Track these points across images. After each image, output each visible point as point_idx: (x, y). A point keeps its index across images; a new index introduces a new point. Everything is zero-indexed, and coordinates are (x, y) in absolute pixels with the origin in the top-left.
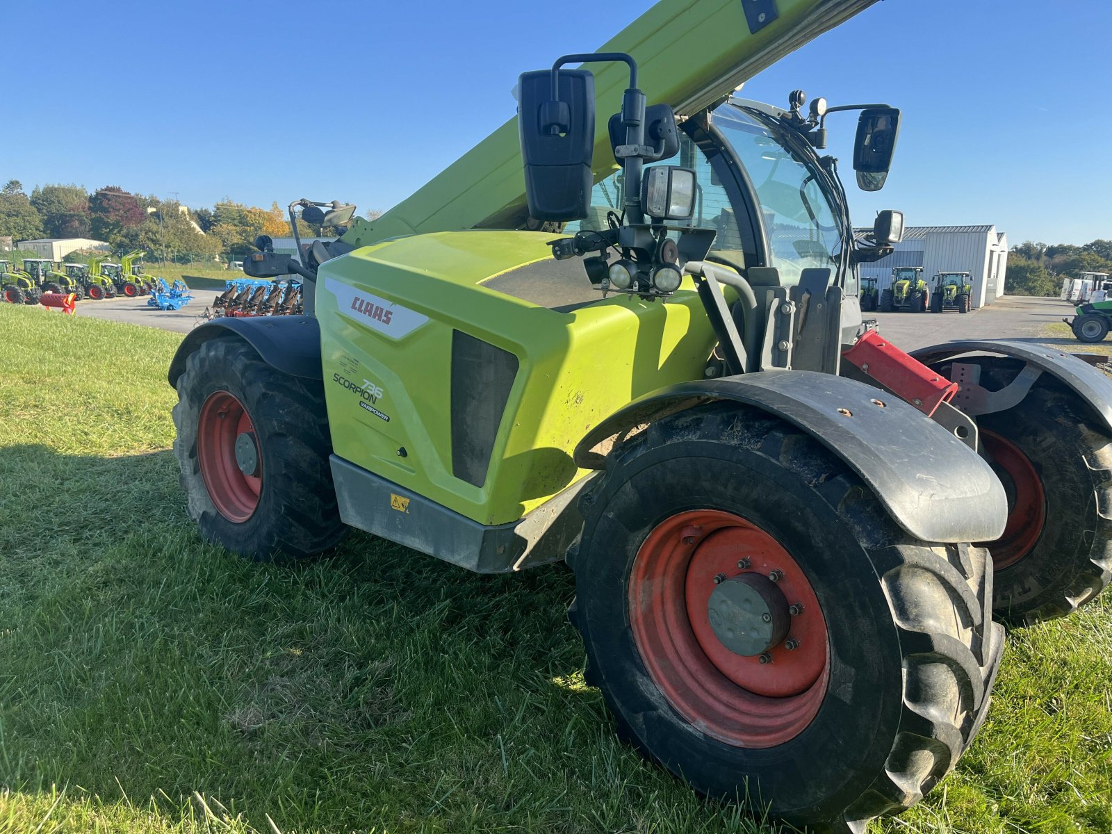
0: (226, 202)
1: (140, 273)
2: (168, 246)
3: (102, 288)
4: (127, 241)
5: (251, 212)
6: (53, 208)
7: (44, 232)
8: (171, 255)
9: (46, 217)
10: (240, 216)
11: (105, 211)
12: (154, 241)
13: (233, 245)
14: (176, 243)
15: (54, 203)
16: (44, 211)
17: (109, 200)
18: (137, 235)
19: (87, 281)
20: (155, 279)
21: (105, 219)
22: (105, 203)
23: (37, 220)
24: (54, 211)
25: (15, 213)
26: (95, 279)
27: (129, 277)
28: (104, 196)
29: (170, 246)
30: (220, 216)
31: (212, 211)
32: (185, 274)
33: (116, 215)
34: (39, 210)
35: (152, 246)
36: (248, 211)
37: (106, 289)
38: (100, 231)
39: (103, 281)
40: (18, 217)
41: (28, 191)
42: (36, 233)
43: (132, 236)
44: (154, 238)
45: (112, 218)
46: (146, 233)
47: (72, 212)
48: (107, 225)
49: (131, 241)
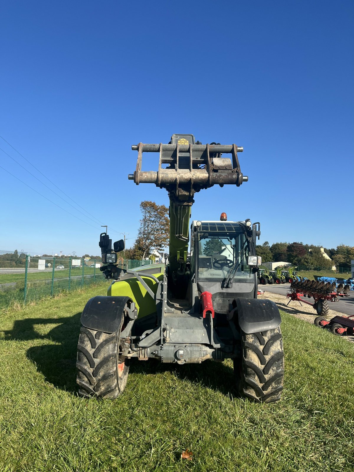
0: (341, 245)
1: (296, 274)
2: (312, 264)
3: (281, 280)
4: (297, 262)
5: (352, 249)
6: (277, 251)
7: (273, 259)
8: (313, 267)
9: (274, 254)
10: (347, 251)
11: (292, 251)
12: (307, 262)
13: (340, 263)
14: (316, 262)
15: (277, 249)
16: (274, 252)
17: (294, 247)
18: (301, 260)
19: (276, 277)
20: (301, 277)
21: (292, 254)
22: (293, 249)
23: (271, 255)
24: (277, 252)
25: (264, 253)
26: (279, 276)
27: (291, 276)
28: (293, 246)
29: (313, 264)
30: (338, 251)
31: (336, 249)
32: (315, 275)
33: (296, 253)
34: (272, 252)
35: (306, 264)
36: (351, 249)
37: (282, 280)
38: (290, 259)
39: (281, 277)
40: (264, 254)
41: (270, 245)
42: (270, 260)
43: (299, 260)
44: (307, 261)
45: (295, 254)
46: (304, 259)
47: (282, 252)
48: (293, 256)
49: (298, 262)
